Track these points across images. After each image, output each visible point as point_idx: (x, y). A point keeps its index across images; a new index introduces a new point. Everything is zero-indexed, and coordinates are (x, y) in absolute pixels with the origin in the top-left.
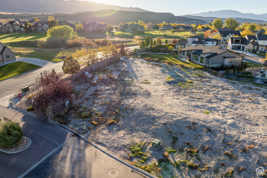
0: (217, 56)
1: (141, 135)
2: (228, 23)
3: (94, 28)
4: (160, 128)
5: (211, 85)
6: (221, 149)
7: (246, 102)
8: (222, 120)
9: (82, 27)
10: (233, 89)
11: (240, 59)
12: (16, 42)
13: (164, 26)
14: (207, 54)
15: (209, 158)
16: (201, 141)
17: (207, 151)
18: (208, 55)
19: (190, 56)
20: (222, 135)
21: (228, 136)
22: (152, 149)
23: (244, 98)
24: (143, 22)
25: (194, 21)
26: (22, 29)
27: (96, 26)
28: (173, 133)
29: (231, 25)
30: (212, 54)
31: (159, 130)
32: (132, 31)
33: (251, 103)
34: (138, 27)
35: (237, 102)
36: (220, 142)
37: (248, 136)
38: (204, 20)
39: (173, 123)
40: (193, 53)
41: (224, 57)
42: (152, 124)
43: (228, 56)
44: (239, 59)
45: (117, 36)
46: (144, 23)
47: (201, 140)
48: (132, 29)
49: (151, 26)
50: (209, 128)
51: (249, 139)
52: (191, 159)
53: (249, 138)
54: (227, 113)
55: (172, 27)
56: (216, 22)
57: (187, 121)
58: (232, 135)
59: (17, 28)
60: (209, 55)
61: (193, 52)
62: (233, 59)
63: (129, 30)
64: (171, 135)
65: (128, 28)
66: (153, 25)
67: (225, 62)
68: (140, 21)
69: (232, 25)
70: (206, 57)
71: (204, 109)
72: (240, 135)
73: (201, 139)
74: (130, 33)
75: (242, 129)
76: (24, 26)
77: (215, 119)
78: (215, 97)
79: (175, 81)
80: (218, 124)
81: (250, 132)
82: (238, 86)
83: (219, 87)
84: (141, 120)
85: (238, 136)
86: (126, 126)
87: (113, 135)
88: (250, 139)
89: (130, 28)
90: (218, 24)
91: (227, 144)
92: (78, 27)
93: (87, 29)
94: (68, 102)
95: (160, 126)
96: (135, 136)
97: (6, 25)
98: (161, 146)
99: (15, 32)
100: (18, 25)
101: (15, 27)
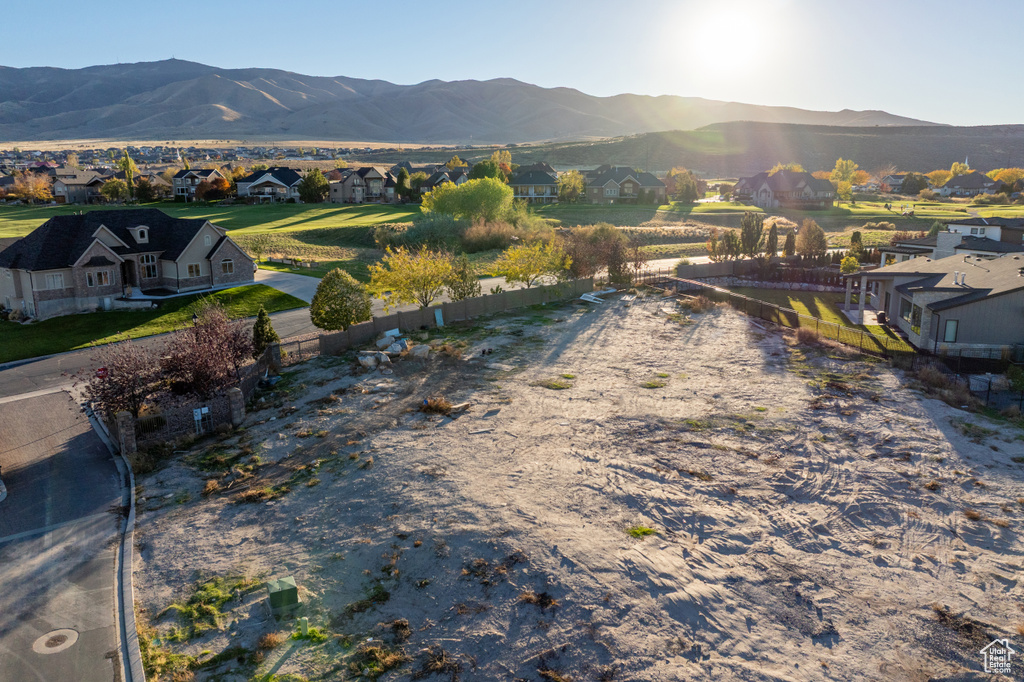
3: (622, 189)
4: (370, 547)
9: (580, 186)
18: (938, 300)
24: (856, 166)
26: (391, 191)
27: (629, 181)
28: (393, 574)
32: (776, 197)
34: (801, 184)
40: (898, 288)
42: (369, 526)
45: (698, 216)
46: (859, 169)
48: (775, 193)
49: (888, 182)
59: (376, 188)
61: (898, 282)
63: (763, 195)
64: (378, 581)
65: (761, 189)
66: (901, 177)
68: (840, 160)
70: (929, 306)
74: (756, 206)
76: (396, 181)
84: (351, 505)
87: (212, 535)
89: (769, 189)
91: (545, 675)
92: (565, 185)
93: (595, 191)
94: (205, 410)
95: (381, 540)
96: (266, 554)
97: (348, 181)
98: (297, 608)
99: (369, 200)
100: (381, 178)
101: (371, 185)
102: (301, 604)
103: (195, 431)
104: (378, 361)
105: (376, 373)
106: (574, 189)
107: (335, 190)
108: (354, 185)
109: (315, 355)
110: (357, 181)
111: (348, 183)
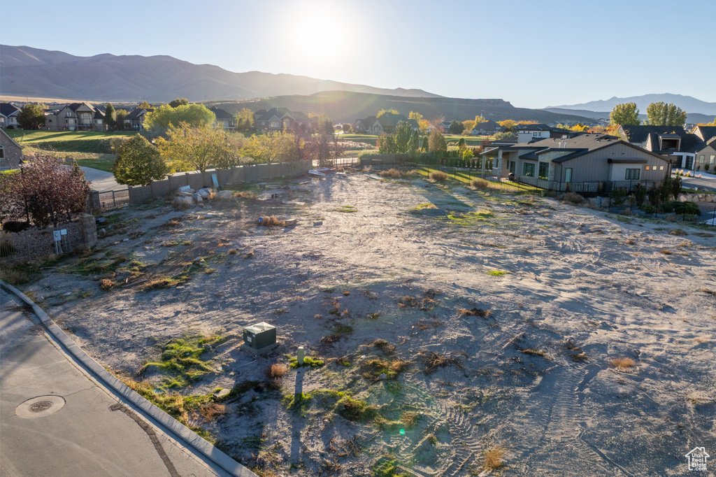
0: (586, 156)
1: (234, 316)
2: (654, 114)
3: (282, 123)
4: (305, 302)
5: (549, 223)
6: (497, 366)
7: (652, 260)
8: (540, 291)
9: (252, 120)
10: (620, 232)
11: (662, 168)
12: (62, 142)
13: (479, 126)
14: (558, 152)
15: (439, 392)
16: (434, 340)
17: (439, 368)
18: (559, 156)
19: (513, 164)
20: (520, 326)
21: (542, 330)
22: (242, 353)
23: (649, 251)
24: (421, 116)
25: (568, 121)
26: (100, 122)
27: (287, 117)
28: (342, 314)
29: (665, 120)
30: (570, 153)
31: (300, 307)
33: (668, 262)
35: (618, 257)
36: (502, 345)
37: (621, 334)
38: (597, 118)
39: (360, 289)
40: (522, 157)
41: (610, 161)
42: (289, 290)
43: (623, 156)
44: (658, 168)
46: (423, 118)
47: (434, 337)
48: (384, 127)
49: (442, 127)
50: (478, 308)
51: (621, 342)
52: (367, 388)
53: (623, 340)
54: (569, 277)
55: (499, 128)
56: (621, 112)
57: (408, 288)
58: (560, 329)
59: (87, 119)
60: (563, 154)
61: (521, 153)
62: (639, 166)
63: (376, 128)
64: (333, 320)
65: (375, 125)
66: (449, 124)
67: (613, 175)
68: (412, 112)
69: (667, 120)
70: (553, 161)
71: (493, 266)
72: (589, 332)
73: (435, 334)
75: (606, 317)
76: (104, 114)
77: (514, 287)
78: (546, 245)
79: (435, 210)
80: (520, 299)
81: (633, 326)
82: (641, 226)
83: (574, 226)
84: (260, 280)
85: (582, 333)
86: (201, 294)
87: (140, 313)
88: (625, 342)
89: (380, 125)
90: (626, 116)
91: (526, 353)
92: (241, 119)
93: (263, 124)
94: (64, 232)
95: (310, 296)
96: (209, 319)
97: (62, 113)
98: (276, 347)
99: (80, 129)
100: (90, 112)
101: (82, 116)
102: (279, 344)
103: (55, 252)
104: (195, 200)
105: (197, 208)
106: (248, 122)
107: (50, 121)
108: (67, 117)
109: (126, 204)
110: (70, 114)
111: (62, 115)
